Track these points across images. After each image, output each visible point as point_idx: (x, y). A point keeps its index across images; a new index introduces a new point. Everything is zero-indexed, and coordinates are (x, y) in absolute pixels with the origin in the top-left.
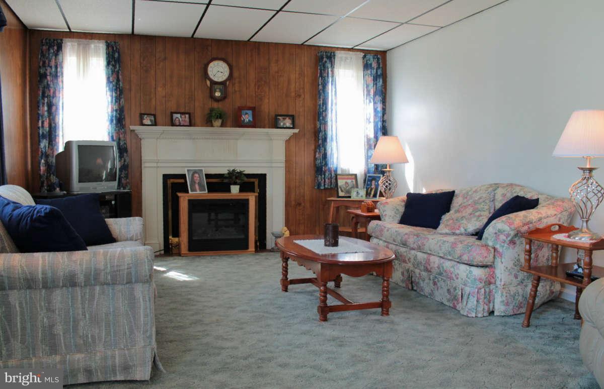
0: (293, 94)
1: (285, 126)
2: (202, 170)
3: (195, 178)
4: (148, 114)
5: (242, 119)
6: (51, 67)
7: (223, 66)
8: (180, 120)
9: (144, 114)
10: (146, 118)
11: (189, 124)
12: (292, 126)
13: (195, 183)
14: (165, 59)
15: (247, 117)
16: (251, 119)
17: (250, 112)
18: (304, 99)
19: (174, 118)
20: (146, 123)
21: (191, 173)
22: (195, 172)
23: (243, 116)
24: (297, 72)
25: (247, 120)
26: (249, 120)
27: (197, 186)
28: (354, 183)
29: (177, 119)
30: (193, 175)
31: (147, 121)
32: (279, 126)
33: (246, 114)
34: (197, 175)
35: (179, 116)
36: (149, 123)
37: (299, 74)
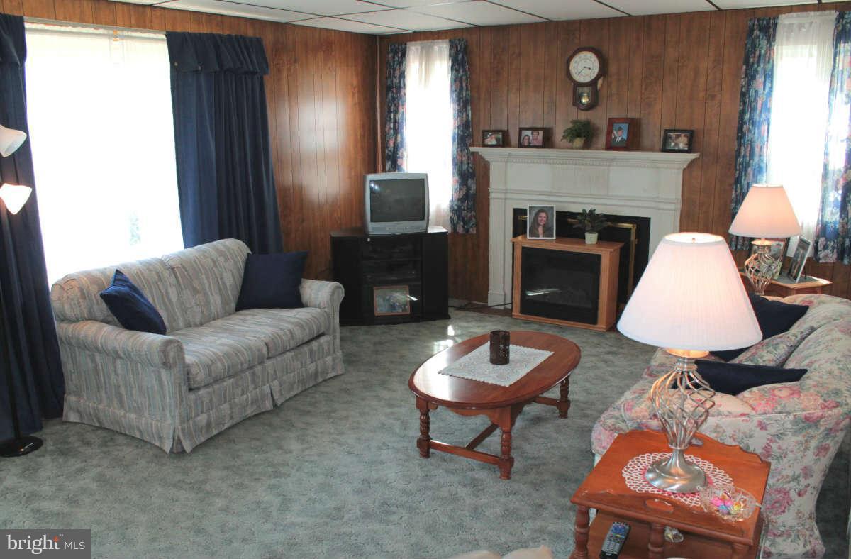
0: (702, 95)
1: (677, 148)
2: (552, 208)
3: (540, 219)
4: (492, 131)
5: (613, 137)
6: (396, 77)
7: (592, 59)
8: (531, 138)
9: (488, 131)
10: (491, 136)
11: (541, 144)
12: (686, 148)
13: (539, 225)
14: (520, 54)
15: (620, 135)
16: (625, 138)
17: (625, 126)
18: (721, 102)
19: (523, 135)
20: (489, 143)
21: (534, 212)
22: (542, 210)
23: (615, 132)
24: (711, 59)
25: (620, 138)
26: (622, 138)
27: (540, 230)
28: (782, 247)
29: (527, 138)
30: (537, 215)
31: (491, 140)
32: (669, 148)
33: (620, 129)
34: (543, 215)
35: (529, 133)
36: (494, 142)
37: (715, 61)
